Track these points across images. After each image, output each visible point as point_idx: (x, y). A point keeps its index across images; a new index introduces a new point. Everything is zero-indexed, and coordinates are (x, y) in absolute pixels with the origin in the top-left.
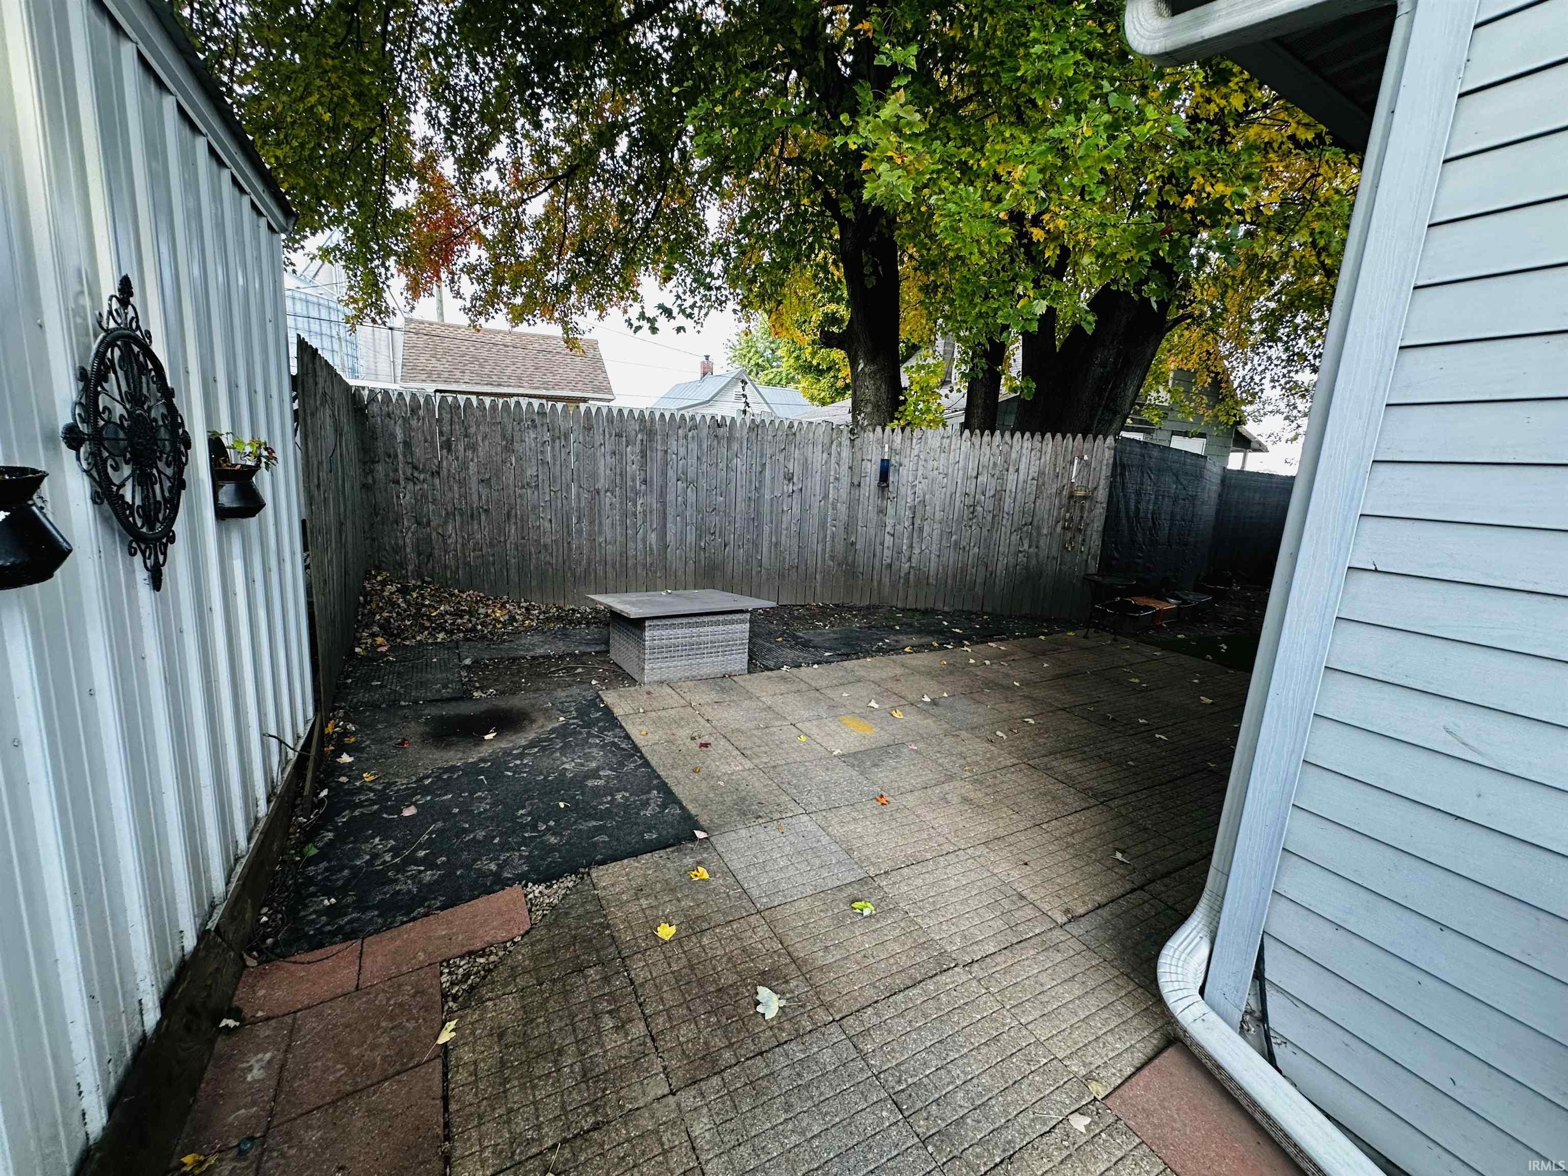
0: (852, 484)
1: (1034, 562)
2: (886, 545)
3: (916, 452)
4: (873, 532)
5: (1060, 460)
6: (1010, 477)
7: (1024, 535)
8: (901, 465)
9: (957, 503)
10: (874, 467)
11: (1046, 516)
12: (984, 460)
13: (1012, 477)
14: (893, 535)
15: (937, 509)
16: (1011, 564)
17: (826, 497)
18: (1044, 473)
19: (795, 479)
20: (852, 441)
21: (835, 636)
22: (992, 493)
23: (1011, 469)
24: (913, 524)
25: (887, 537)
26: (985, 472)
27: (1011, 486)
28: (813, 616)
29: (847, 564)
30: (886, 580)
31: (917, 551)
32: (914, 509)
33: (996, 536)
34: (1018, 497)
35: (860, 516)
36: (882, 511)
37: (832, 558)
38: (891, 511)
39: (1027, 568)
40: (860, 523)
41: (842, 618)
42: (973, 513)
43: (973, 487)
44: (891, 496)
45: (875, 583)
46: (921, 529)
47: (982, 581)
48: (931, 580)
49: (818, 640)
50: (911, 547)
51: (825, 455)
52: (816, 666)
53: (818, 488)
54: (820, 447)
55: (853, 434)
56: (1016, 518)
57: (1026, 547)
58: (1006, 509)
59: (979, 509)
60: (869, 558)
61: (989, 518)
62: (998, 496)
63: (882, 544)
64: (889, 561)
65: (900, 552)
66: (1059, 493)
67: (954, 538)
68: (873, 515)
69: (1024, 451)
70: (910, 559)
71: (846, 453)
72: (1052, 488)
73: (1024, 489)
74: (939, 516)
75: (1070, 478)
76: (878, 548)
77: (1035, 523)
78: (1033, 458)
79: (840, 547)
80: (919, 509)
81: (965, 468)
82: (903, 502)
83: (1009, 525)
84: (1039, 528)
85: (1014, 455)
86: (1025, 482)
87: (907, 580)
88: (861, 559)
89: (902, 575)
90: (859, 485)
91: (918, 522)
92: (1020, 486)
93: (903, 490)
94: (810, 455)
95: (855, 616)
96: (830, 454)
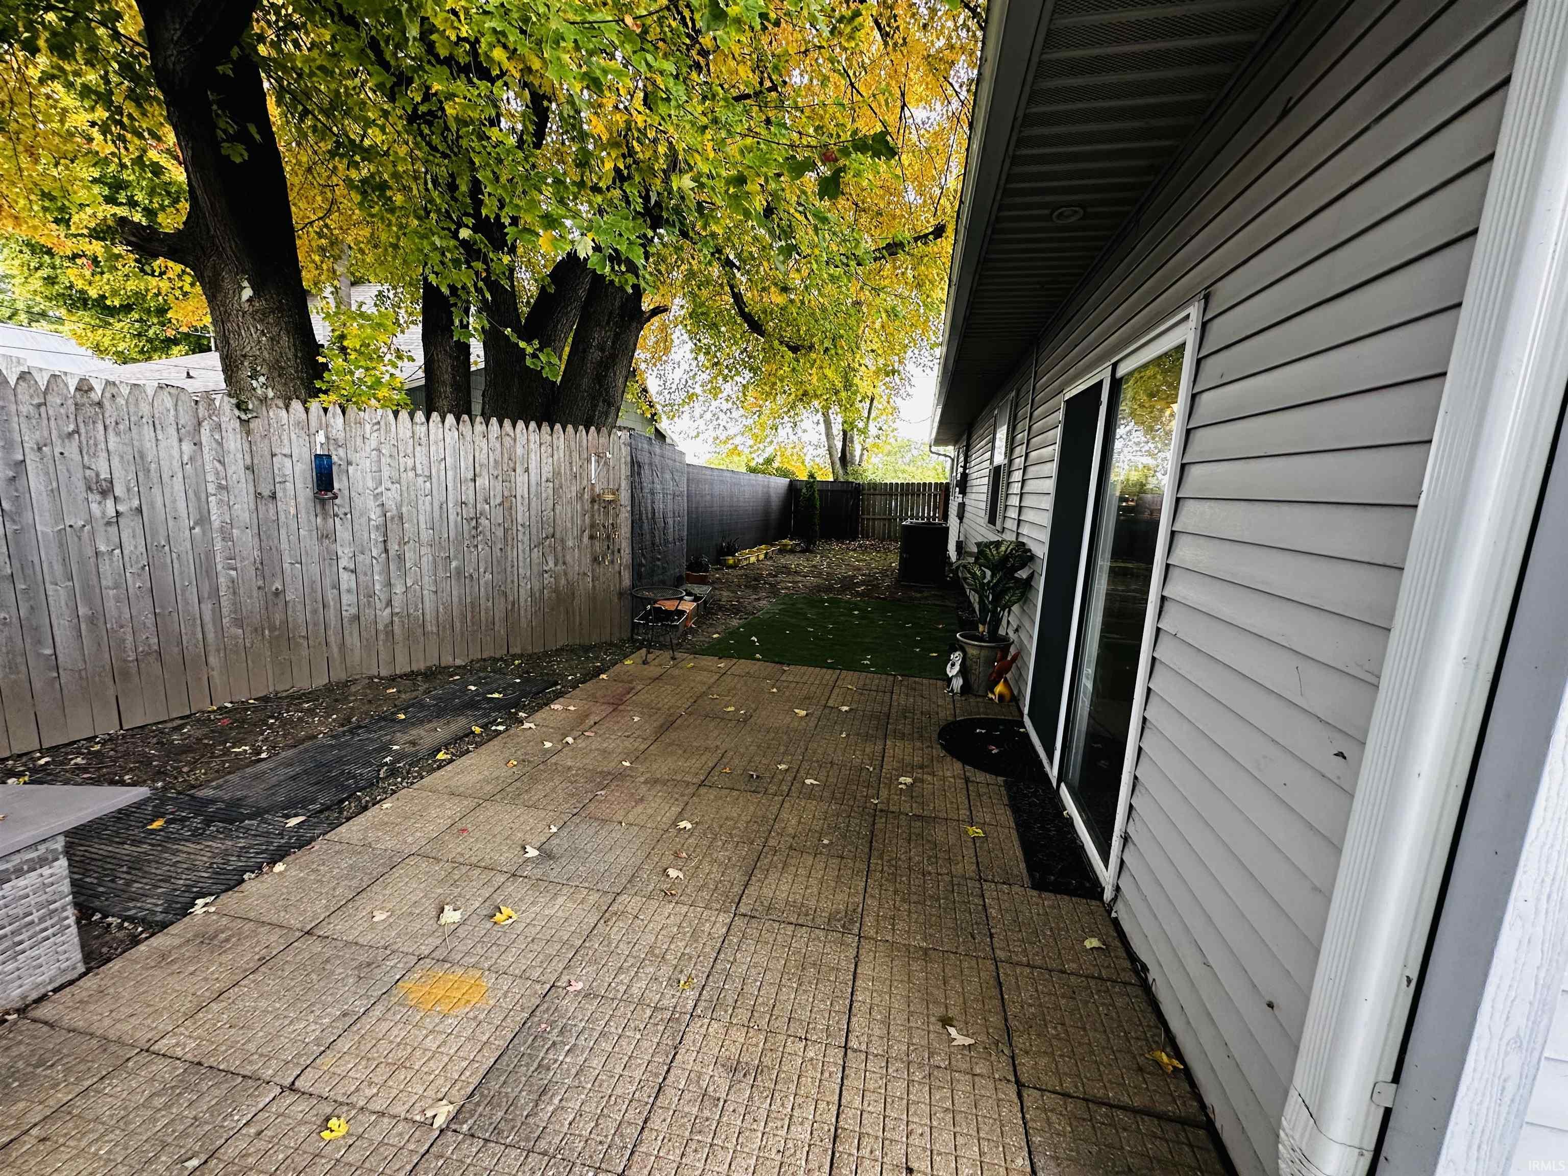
0: (258, 495)
1: (563, 582)
2: (344, 587)
3: (374, 444)
4: (315, 569)
5: (575, 455)
6: (519, 479)
7: (547, 550)
8: (349, 463)
9: (452, 517)
10: (299, 467)
11: (569, 525)
12: (481, 457)
13: (521, 479)
14: (354, 571)
15: (423, 526)
16: (536, 588)
17: (203, 520)
18: (559, 473)
19: (119, 490)
20: (244, 423)
21: (291, 772)
22: (499, 500)
23: (519, 470)
24: (386, 551)
25: (345, 576)
26: (485, 473)
27: (521, 490)
28: (221, 736)
29: (272, 629)
30: (353, 640)
31: (399, 589)
32: (384, 529)
33: (512, 554)
34: (533, 504)
35: (284, 545)
36: (327, 536)
37: (239, 622)
38: (343, 533)
39: (556, 591)
40: (287, 559)
41: (284, 723)
42: (476, 528)
43: (471, 492)
44: (341, 512)
45: (335, 650)
46: (401, 558)
47: (503, 615)
48: (429, 628)
49: (256, 793)
50: (389, 584)
51: (187, 447)
52: (279, 867)
53: (181, 505)
54: (172, 431)
55: (246, 411)
56: (534, 531)
57: (551, 564)
58: (520, 520)
59: (484, 522)
60: (315, 612)
61: (500, 533)
62: (508, 503)
63: (337, 586)
64: (353, 611)
65: (371, 595)
66: (580, 496)
67: (454, 564)
68: (310, 543)
69: (532, 446)
70: (389, 603)
71: (234, 442)
72: (571, 491)
73: (539, 495)
74: (425, 535)
75: (589, 480)
76: (331, 595)
77: (558, 535)
78: (544, 456)
79: (252, 603)
80: (393, 527)
81: (457, 467)
82: (364, 520)
83: (526, 539)
84: (563, 541)
85: (520, 451)
86: (539, 484)
87: (390, 633)
88: (299, 616)
89: (381, 627)
90: (273, 496)
91: (393, 547)
92: (533, 490)
93: (358, 501)
94: (149, 445)
95: (311, 712)
96: (198, 444)
